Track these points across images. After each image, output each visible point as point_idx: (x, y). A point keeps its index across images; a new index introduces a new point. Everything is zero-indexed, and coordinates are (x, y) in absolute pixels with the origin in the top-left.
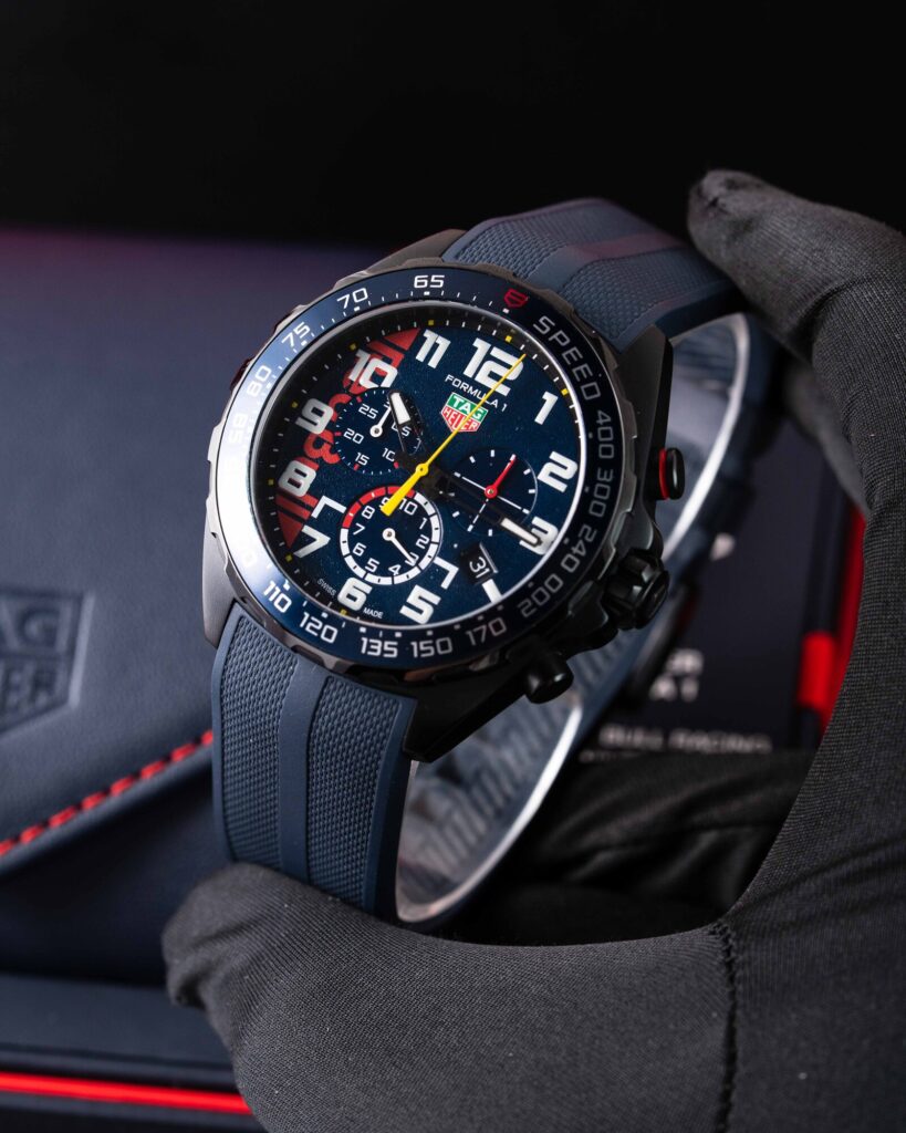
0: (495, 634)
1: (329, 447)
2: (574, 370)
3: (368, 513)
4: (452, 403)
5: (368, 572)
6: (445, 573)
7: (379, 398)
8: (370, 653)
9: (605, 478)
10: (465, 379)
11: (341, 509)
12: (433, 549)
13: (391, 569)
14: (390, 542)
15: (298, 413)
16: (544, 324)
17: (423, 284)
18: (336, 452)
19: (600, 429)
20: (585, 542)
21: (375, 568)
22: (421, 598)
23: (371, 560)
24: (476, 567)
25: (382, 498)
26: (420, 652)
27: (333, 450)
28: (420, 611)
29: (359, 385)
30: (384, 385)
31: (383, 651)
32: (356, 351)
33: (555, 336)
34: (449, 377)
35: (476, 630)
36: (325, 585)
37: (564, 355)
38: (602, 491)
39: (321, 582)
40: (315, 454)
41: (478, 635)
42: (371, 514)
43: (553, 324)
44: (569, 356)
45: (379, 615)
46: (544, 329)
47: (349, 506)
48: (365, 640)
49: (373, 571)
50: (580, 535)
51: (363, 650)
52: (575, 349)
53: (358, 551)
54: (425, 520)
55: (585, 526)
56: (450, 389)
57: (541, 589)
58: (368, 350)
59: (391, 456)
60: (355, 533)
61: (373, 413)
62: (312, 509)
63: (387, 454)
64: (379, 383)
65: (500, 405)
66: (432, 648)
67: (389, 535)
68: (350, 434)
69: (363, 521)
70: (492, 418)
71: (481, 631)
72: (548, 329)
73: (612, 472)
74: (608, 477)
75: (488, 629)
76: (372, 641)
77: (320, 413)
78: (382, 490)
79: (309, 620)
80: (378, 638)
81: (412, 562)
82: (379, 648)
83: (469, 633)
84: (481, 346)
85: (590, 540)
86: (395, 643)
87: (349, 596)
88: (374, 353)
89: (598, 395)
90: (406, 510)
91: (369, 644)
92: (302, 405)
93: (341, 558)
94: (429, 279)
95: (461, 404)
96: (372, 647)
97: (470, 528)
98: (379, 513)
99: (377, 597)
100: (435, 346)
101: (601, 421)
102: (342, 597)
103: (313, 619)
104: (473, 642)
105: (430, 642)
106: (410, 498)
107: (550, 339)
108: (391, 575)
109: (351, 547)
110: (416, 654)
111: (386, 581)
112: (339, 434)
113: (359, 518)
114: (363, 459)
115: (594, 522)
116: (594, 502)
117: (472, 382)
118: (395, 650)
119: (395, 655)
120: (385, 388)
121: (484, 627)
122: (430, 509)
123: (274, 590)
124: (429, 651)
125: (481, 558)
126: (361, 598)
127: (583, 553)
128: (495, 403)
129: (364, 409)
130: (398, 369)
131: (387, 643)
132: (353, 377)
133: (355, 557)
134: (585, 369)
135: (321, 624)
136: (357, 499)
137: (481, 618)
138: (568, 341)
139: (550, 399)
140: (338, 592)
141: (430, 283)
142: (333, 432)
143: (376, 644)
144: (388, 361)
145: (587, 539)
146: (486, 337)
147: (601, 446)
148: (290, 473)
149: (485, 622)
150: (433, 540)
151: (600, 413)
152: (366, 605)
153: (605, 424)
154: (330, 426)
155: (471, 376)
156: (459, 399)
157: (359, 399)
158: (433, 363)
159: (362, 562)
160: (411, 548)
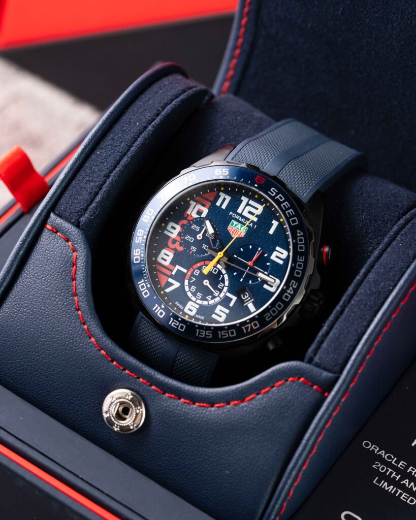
0: (254, 328)
1: (179, 243)
2: (287, 212)
3: (197, 273)
4: (232, 225)
5: (197, 299)
6: (231, 299)
7: (200, 222)
8: (200, 336)
9: (301, 260)
10: (238, 214)
11: (185, 271)
12: (225, 289)
13: (207, 298)
14: (207, 286)
15: (165, 228)
16: (273, 192)
17: (219, 173)
18: (182, 246)
19: (298, 238)
20: (293, 288)
21: (200, 297)
22: (221, 311)
23: (199, 293)
24: (244, 297)
25: (203, 266)
26: (222, 336)
27: (181, 245)
28: (221, 316)
29: (191, 216)
30: (202, 216)
31: (206, 335)
32: (190, 201)
33: (278, 197)
34: (231, 213)
35: (246, 326)
36: (178, 305)
37: (282, 205)
38: (300, 266)
39: (177, 303)
40: (173, 246)
41: (247, 328)
42: (198, 273)
43: (277, 191)
44: (284, 206)
45: (203, 318)
46: (273, 193)
47: (188, 269)
48: (198, 330)
49: (199, 298)
50: (290, 285)
51: (197, 335)
52: (286, 202)
53: (192, 289)
54: (222, 276)
55: (293, 281)
56: (231, 218)
57: (274, 308)
58: (195, 201)
59: (206, 248)
60: (191, 282)
61: (198, 229)
62: (172, 271)
63: (204, 246)
64: (200, 216)
65: (254, 226)
66: (227, 334)
67: (206, 283)
68: (188, 238)
69: (195, 276)
70: (250, 231)
71: (248, 327)
72: (275, 194)
73: (304, 257)
74: (302, 259)
75: (251, 326)
76: (201, 331)
77: (174, 228)
78: (202, 263)
79: (173, 321)
80: (203, 330)
81: (216, 294)
82: (204, 334)
83: (243, 328)
84: (245, 200)
85: (295, 287)
86: (211, 332)
87: (189, 310)
88: (198, 202)
89: (297, 223)
90: (213, 272)
91: (199, 332)
92: (167, 224)
93: (186, 293)
94: (222, 171)
95: (236, 225)
96: (201, 333)
97: (242, 280)
98: (201, 273)
99: (202, 310)
100: (224, 199)
101: (298, 235)
102: (186, 310)
103: (175, 321)
104: (245, 332)
105: (226, 331)
106: (215, 267)
107: (276, 198)
108: (207, 300)
109: (190, 288)
110: (220, 337)
111: (205, 303)
112: (183, 238)
113: (192, 275)
114: (194, 249)
115: (297, 279)
116: (296, 270)
117: (241, 215)
118: (211, 335)
119: (211, 337)
120: (203, 218)
121: (250, 325)
122: (224, 271)
123: (157, 308)
124: (226, 335)
125: (246, 293)
126: (195, 311)
127: (292, 293)
128: (251, 225)
129: (194, 227)
130: (208, 209)
131: (207, 332)
132: (189, 212)
133: (192, 292)
134: (291, 211)
135: (178, 323)
136: (191, 266)
137: (248, 321)
138: (283, 199)
139: (275, 223)
140: (184, 307)
141: (222, 173)
142: (180, 237)
143: (203, 332)
144: (204, 205)
145: (293, 286)
146: (246, 195)
147: (299, 246)
148: (162, 255)
149: (250, 323)
150: (225, 285)
151: (298, 231)
152: (197, 313)
153: (301, 236)
154: (179, 234)
155: (240, 213)
156: (235, 223)
157: (191, 222)
158: (224, 207)
159: (194, 294)
160: (216, 288)
